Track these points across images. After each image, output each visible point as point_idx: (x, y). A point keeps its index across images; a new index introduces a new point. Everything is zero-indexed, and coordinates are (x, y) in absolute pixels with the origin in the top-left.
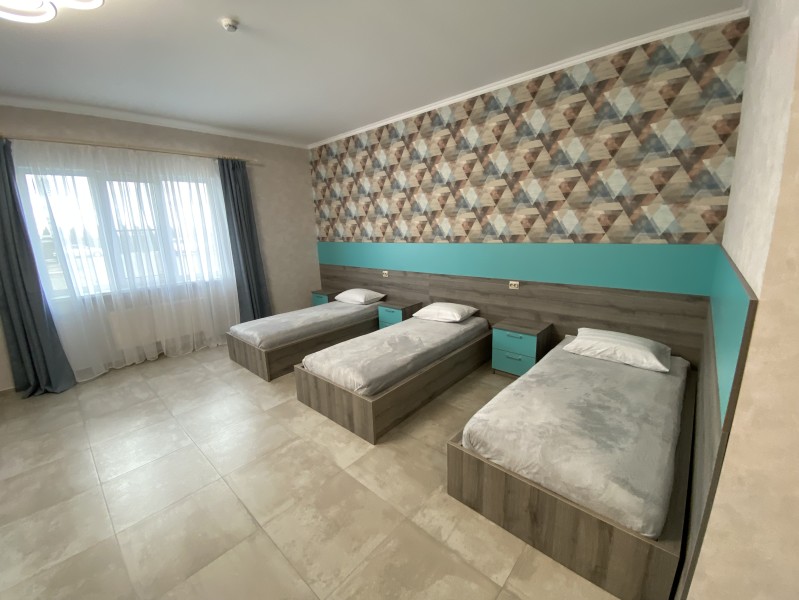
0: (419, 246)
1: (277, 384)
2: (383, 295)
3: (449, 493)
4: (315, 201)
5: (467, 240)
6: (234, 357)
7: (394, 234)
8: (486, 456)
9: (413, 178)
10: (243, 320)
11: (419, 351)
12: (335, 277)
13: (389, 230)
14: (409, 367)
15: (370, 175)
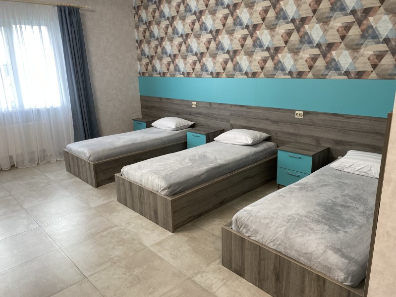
0: (223, 80)
1: (102, 190)
2: (191, 123)
3: (223, 265)
4: (137, 41)
5: (262, 75)
6: (69, 169)
7: (202, 70)
8: (247, 235)
9: (218, 21)
10: (77, 139)
11: (212, 165)
12: (153, 107)
13: (198, 66)
14: (203, 177)
15: (183, 19)
